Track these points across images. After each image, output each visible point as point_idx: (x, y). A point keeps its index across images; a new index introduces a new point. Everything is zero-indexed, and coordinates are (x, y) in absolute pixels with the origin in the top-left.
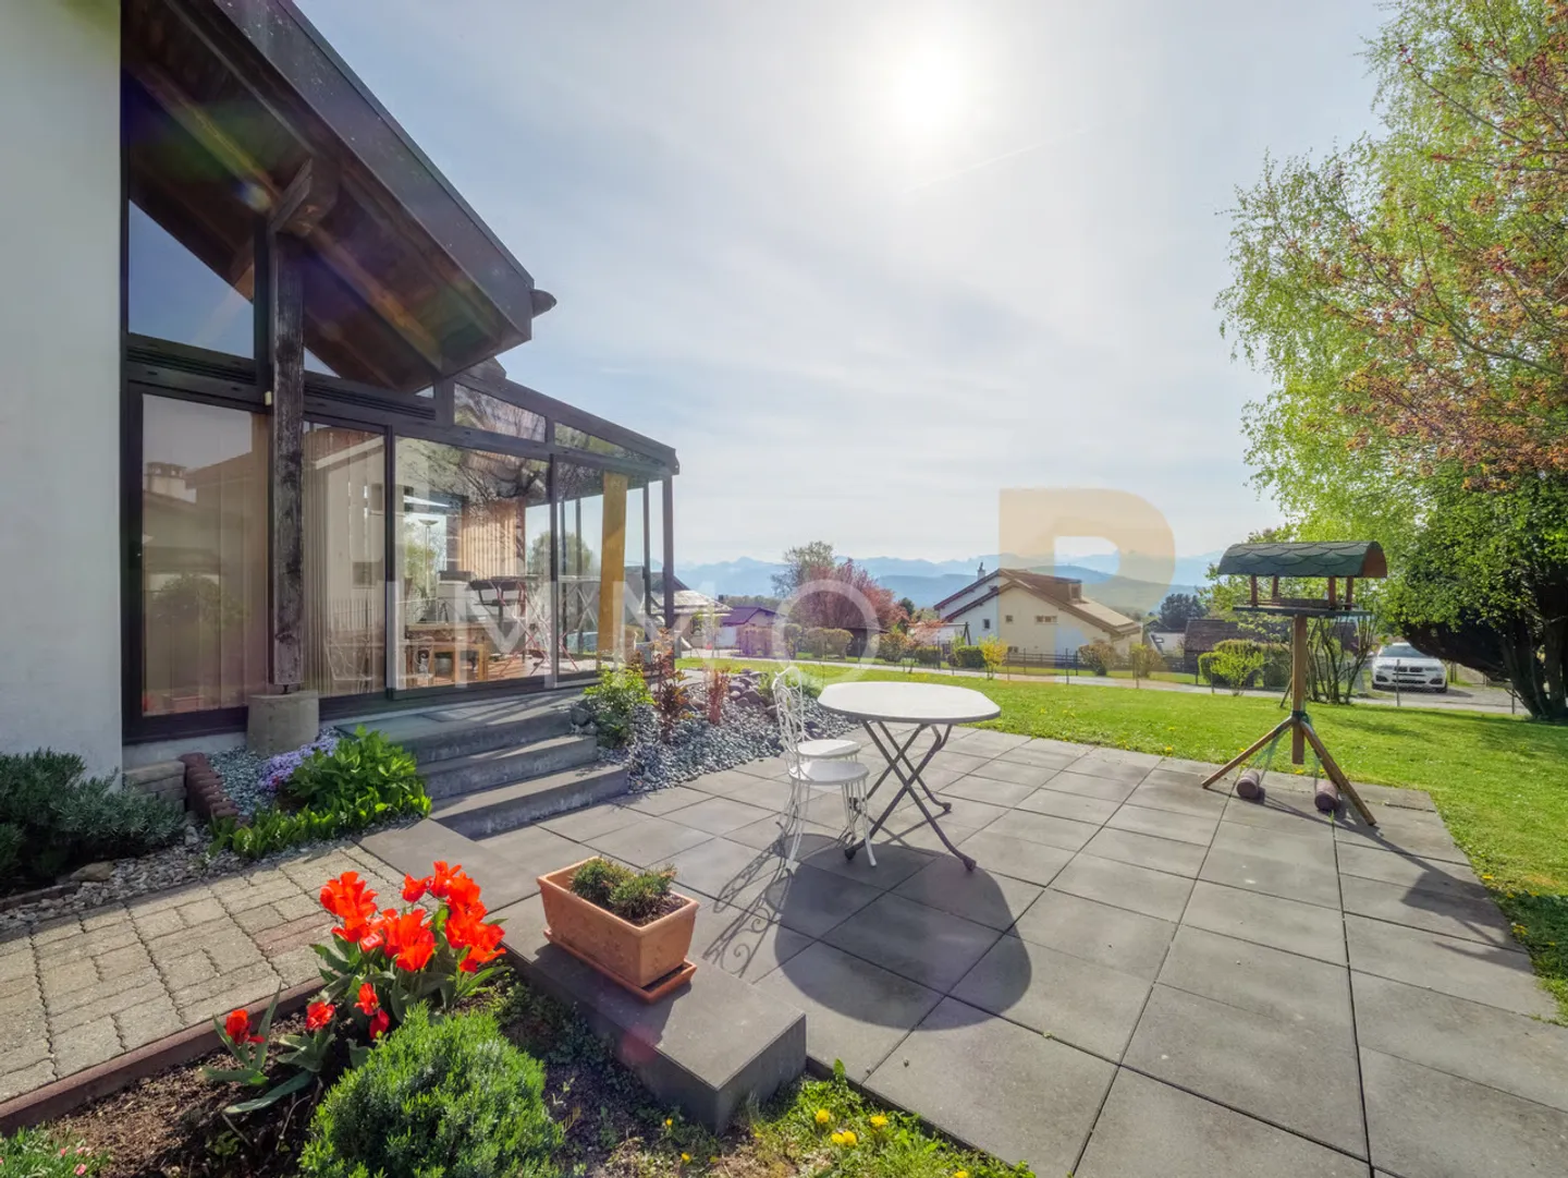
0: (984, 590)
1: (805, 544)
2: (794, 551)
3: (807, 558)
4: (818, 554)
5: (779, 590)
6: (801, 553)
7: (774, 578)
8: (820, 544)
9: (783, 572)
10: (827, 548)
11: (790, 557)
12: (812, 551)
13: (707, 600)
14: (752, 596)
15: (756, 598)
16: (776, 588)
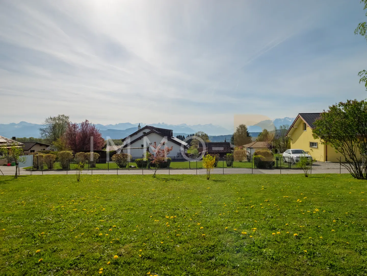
0: (141, 134)
1: (56, 116)
2: (51, 118)
3: (57, 121)
4: (62, 120)
5: (43, 135)
6: (55, 119)
7: (41, 130)
8: (63, 116)
9: (45, 127)
10: (67, 118)
11: (49, 121)
12: (60, 119)
13: (6, 139)
14: (28, 137)
15: (30, 138)
16: (42, 134)
